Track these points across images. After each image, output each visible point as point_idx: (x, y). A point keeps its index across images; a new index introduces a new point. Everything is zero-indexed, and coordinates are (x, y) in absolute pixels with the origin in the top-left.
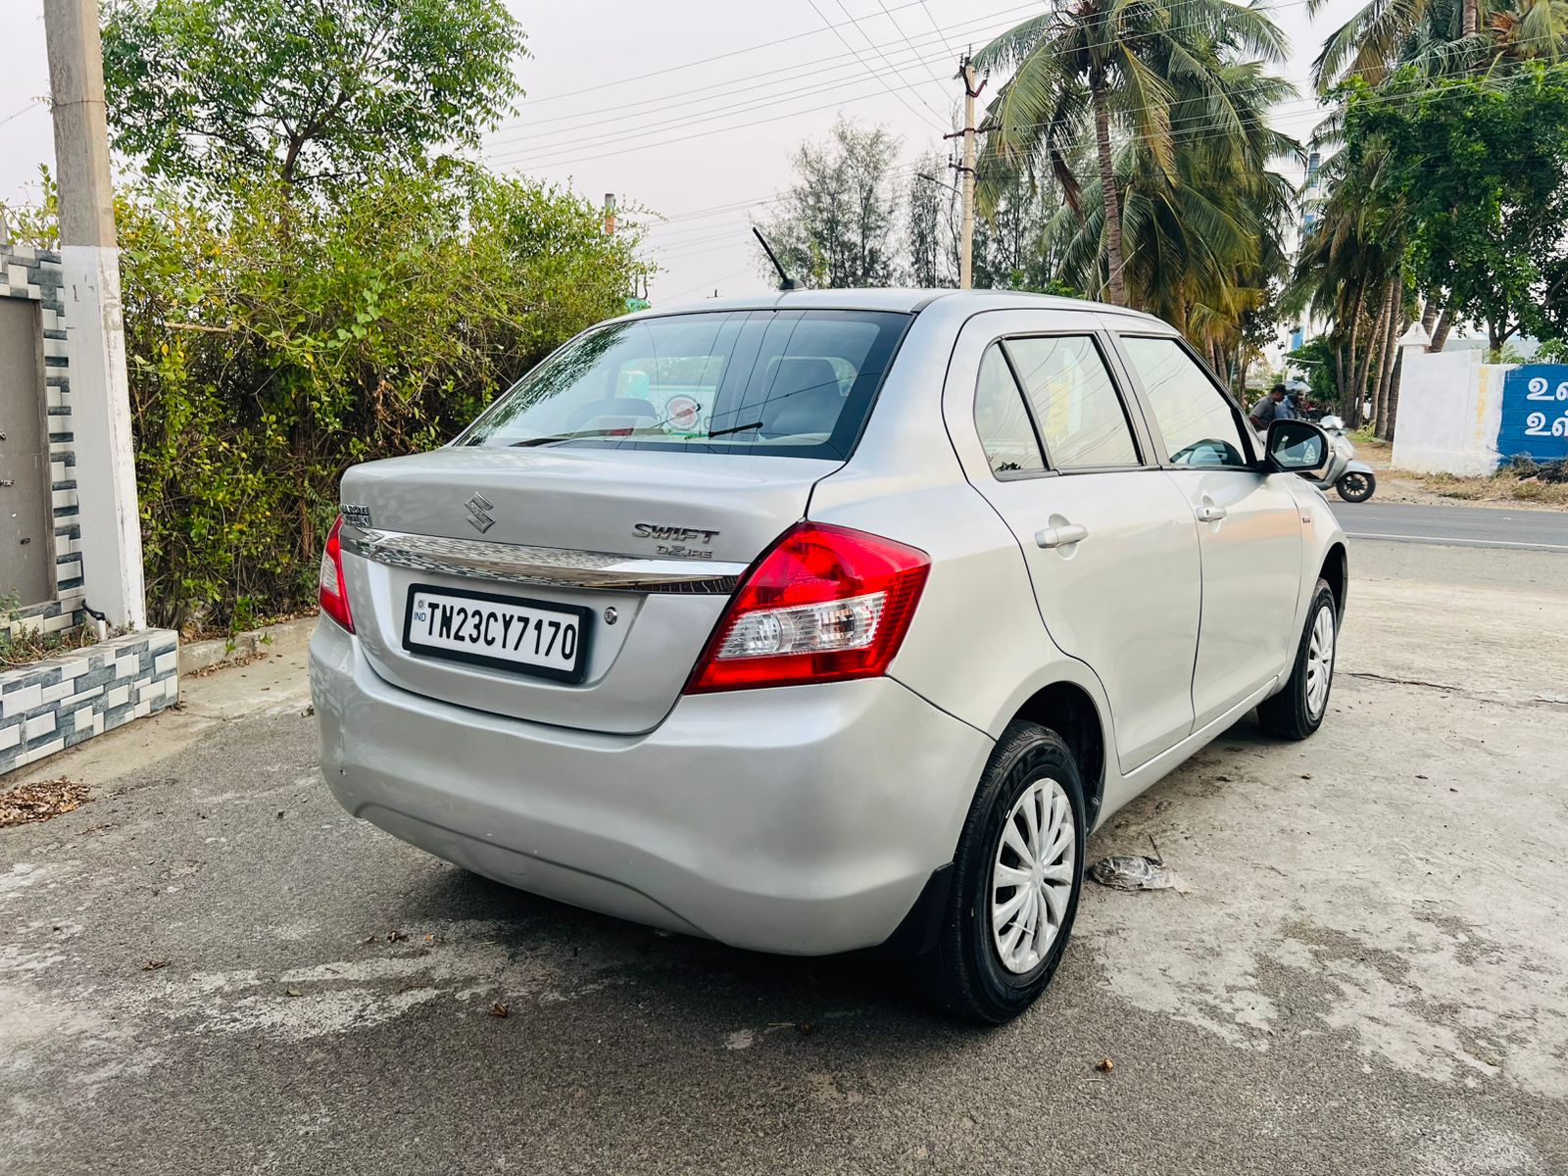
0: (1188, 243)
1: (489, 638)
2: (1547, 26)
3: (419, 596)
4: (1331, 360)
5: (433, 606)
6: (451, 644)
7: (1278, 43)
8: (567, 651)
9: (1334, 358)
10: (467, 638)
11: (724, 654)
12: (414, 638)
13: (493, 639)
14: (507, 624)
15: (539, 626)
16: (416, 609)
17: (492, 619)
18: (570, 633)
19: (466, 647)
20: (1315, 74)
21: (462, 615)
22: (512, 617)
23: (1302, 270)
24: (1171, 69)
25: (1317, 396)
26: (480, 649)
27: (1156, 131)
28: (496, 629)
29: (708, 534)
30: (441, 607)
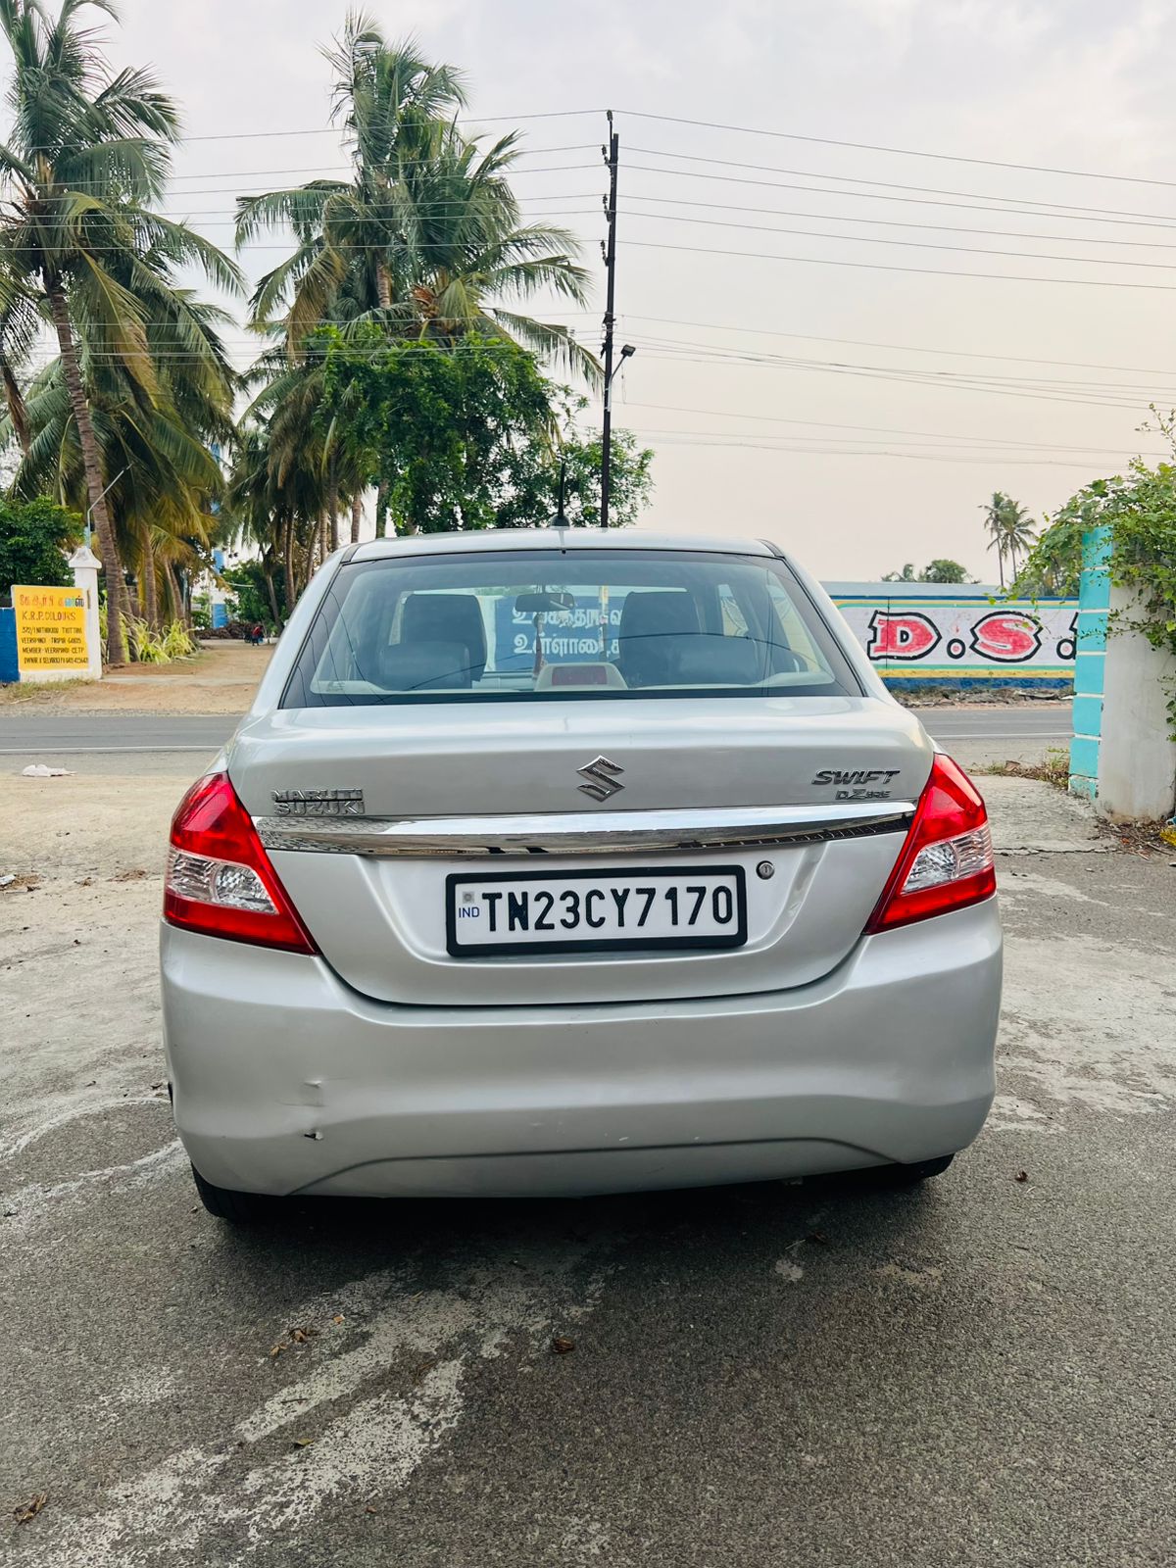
0: (159, 465)
1: (595, 919)
2: (464, 306)
3: (461, 889)
4: (261, 583)
5: (492, 898)
6: (533, 935)
7: (238, 278)
8: (723, 914)
9: (265, 583)
10: (558, 925)
11: (908, 887)
12: (462, 939)
13: (602, 920)
14: (621, 900)
15: (672, 894)
16: (459, 903)
17: (595, 899)
18: (722, 896)
19: (560, 934)
20: (252, 314)
21: (544, 901)
22: (626, 892)
23: (237, 498)
24: (134, 284)
25: (248, 618)
26: (583, 932)
27: (134, 349)
28: (605, 908)
29: (891, 773)
30: (505, 897)
